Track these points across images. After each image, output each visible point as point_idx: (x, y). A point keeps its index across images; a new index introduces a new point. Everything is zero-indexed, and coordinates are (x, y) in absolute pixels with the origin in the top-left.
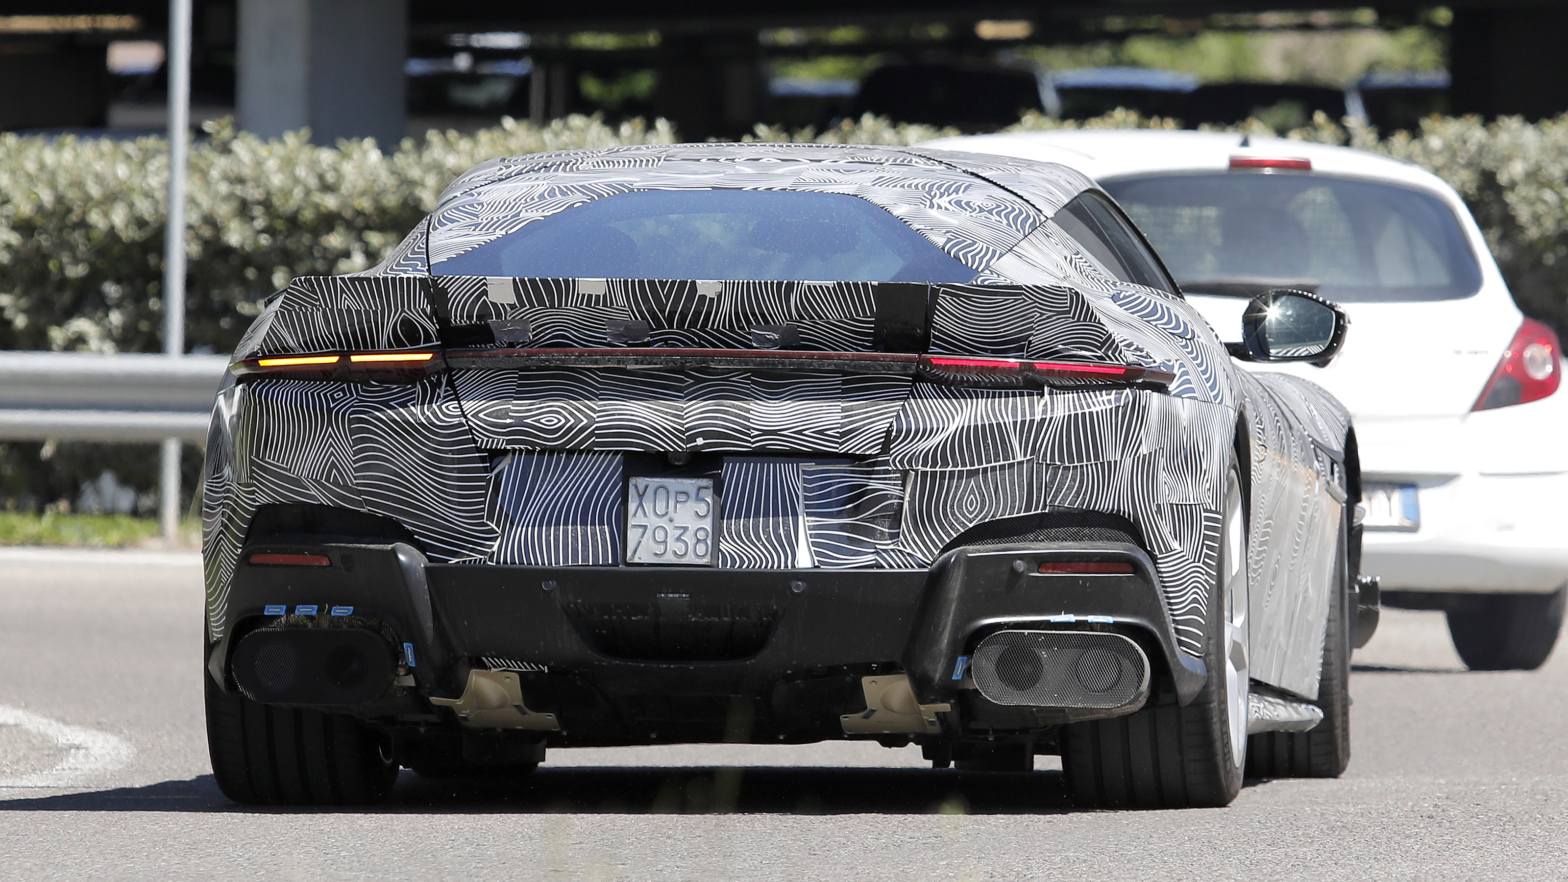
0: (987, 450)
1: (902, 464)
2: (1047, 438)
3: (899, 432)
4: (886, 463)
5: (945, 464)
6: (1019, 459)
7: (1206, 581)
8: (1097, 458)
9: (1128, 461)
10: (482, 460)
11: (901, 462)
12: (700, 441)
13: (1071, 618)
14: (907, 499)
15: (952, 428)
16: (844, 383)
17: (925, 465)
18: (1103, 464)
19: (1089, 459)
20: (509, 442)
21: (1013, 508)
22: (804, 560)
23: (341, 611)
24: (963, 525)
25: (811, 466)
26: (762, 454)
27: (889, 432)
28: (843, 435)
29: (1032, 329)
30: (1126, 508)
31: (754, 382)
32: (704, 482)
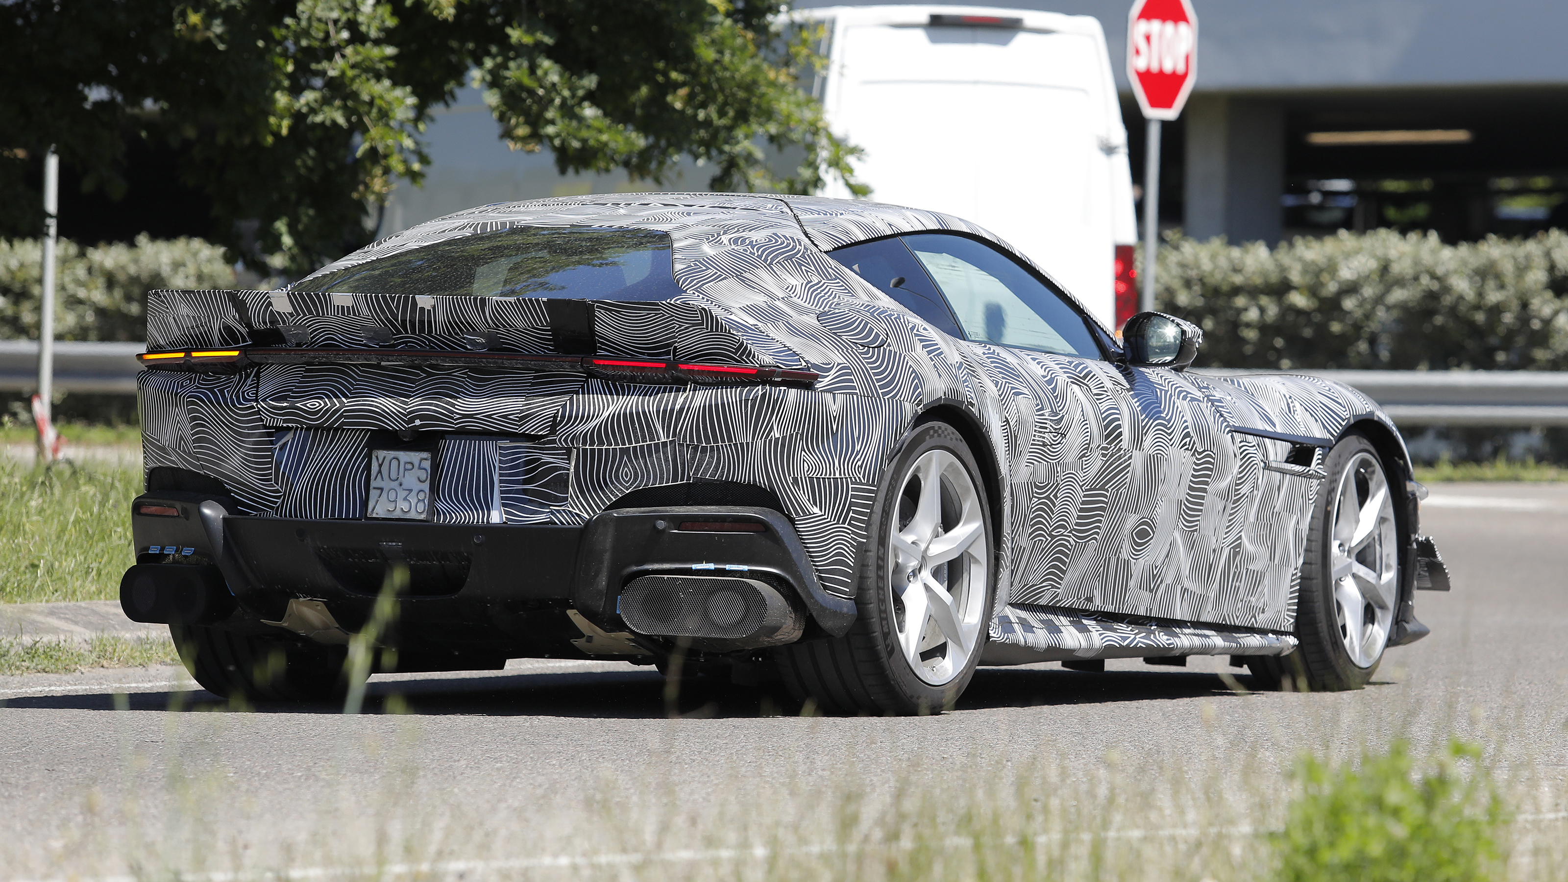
0: (635, 433)
1: (566, 443)
2: (685, 423)
3: (563, 417)
4: (554, 441)
5: (601, 443)
6: (663, 440)
7: (852, 538)
8: (730, 440)
9: (760, 443)
10: (269, 435)
11: (566, 441)
12: (418, 422)
13: (711, 566)
14: (572, 470)
15: (606, 414)
16: (535, 378)
17: (585, 443)
18: (735, 445)
19: (723, 441)
20: (285, 421)
21: (662, 478)
22: (496, 517)
23: (188, 551)
24: (622, 492)
25: (506, 443)
26: (462, 433)
27: (555, 417)
28: (521, 419)
29: (674, 337)
30: (762, 481)
31: (470, 377)
32: (425, 455)
